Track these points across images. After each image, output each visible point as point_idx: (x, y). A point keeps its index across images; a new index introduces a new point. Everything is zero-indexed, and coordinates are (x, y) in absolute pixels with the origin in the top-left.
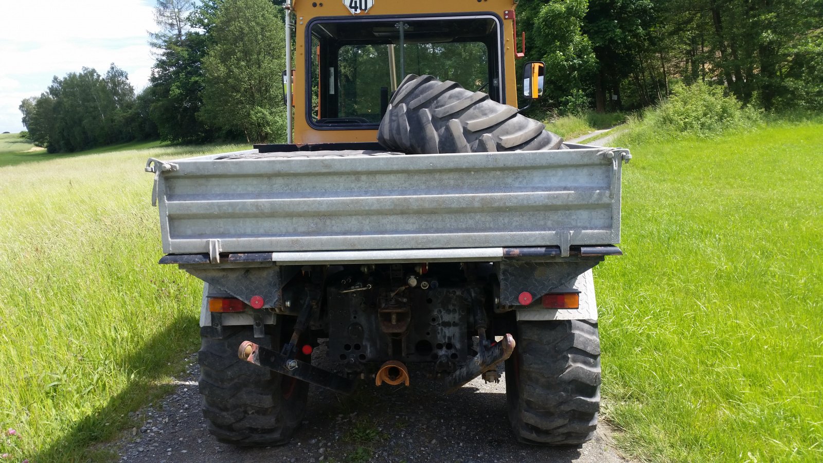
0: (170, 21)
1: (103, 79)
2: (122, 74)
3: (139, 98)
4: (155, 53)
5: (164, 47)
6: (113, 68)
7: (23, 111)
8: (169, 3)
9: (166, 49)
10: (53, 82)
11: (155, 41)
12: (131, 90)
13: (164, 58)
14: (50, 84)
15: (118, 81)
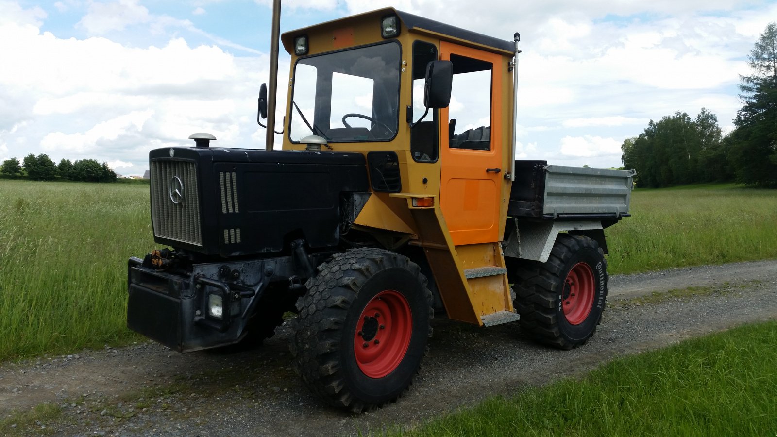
0: (767, 63)
1: (694, 122)
2: (712, 116)
3: (726, 139)
4: (744, 96)
5: (755, 90)
6: (703, 113)
7: (624, 149)
8: (769, 45)
9: (757, 92)
10: (650, 125)
11: (745, 84)
12: (719, 132)
13: (754, 101)
14: (647, 127)
15: (707, 123)
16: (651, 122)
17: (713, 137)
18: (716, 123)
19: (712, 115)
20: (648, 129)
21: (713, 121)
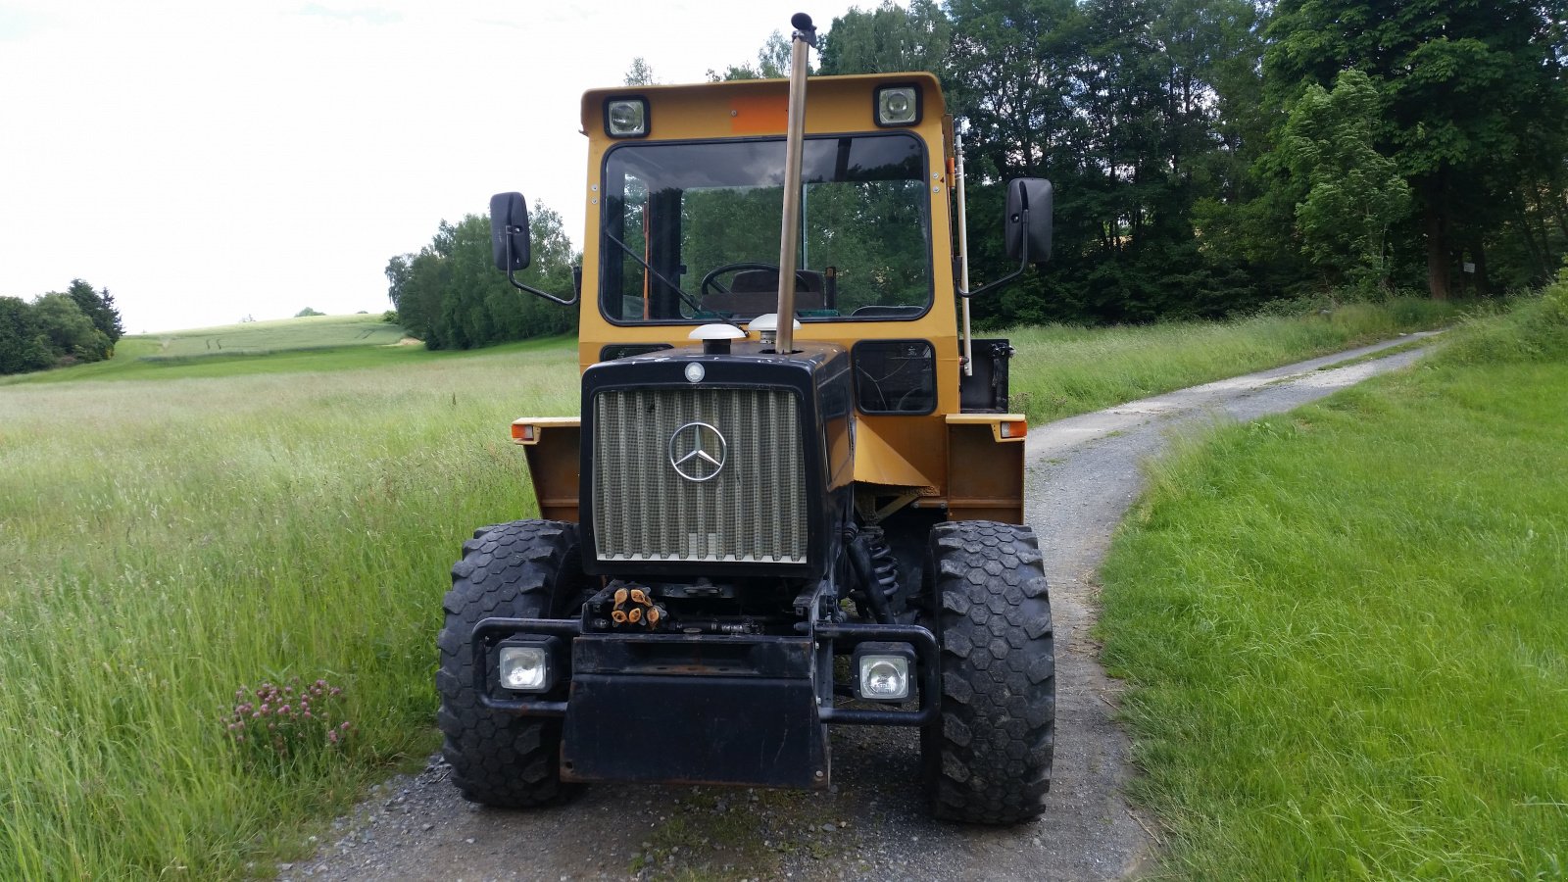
2: (553, 216)
7: (391, 276)
10: (441, 228)
14: (436, 232)
15: (546, 227)
16: (443, 223)
17: (556, 252)
18: (561, 228)
19: (554, 214)
20: (439, 236)
21: (556, 225)
